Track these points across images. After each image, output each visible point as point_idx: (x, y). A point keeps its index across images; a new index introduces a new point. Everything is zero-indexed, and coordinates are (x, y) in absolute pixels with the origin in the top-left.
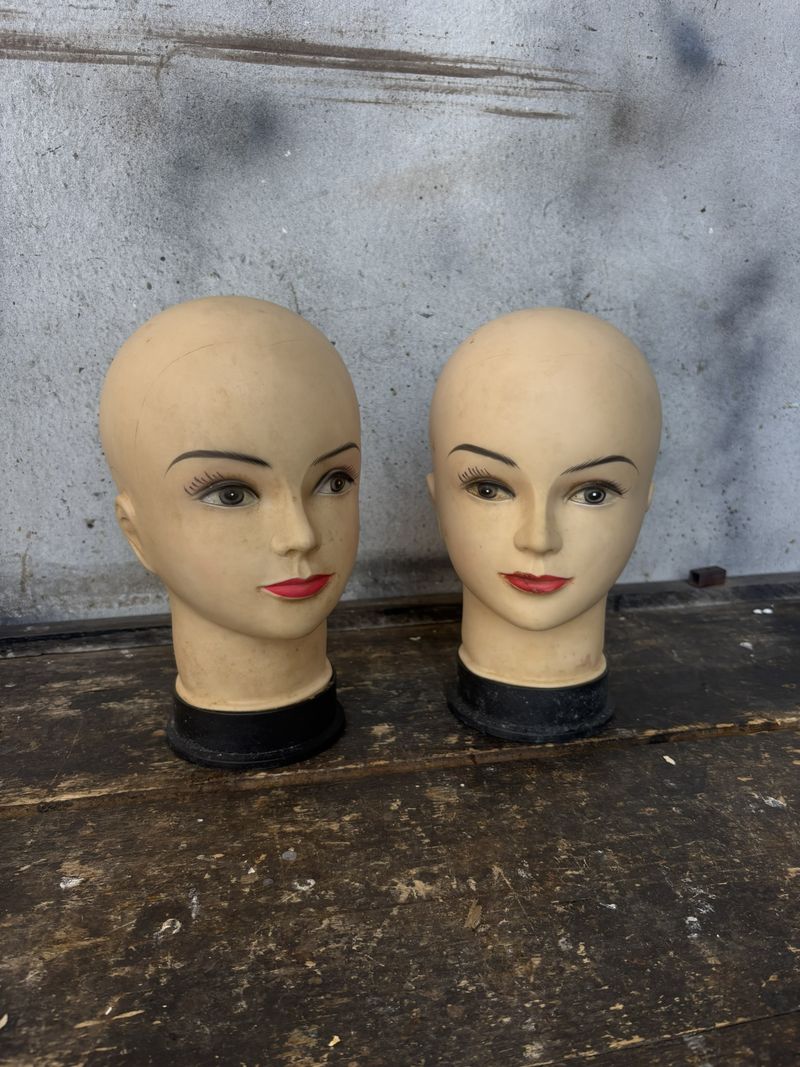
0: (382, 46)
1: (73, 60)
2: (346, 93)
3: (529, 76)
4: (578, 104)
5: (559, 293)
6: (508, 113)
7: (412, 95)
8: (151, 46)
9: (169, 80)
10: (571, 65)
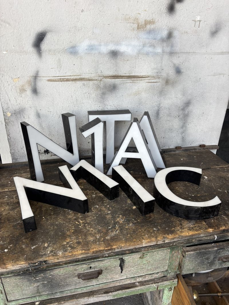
0: (132, 75)
1: (89, 81)
2: (126, 82)
3: (153, 77)
4: (160, 80)
5: (156, 107)
6: (150, 82)
7: (136, 81)
8: (99, 78)
9: (102, 82)
10: (159, 75)
